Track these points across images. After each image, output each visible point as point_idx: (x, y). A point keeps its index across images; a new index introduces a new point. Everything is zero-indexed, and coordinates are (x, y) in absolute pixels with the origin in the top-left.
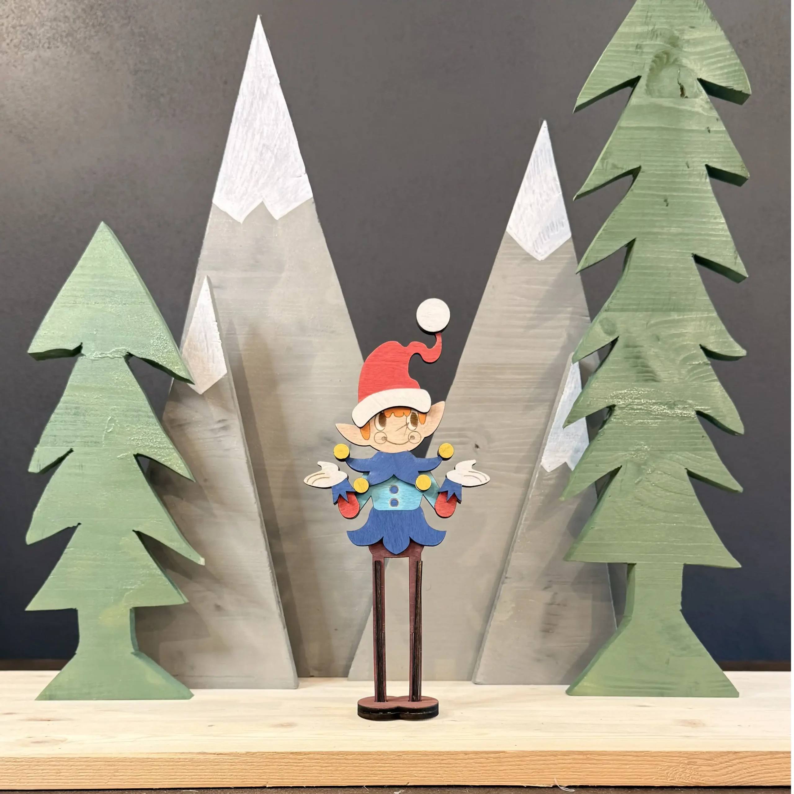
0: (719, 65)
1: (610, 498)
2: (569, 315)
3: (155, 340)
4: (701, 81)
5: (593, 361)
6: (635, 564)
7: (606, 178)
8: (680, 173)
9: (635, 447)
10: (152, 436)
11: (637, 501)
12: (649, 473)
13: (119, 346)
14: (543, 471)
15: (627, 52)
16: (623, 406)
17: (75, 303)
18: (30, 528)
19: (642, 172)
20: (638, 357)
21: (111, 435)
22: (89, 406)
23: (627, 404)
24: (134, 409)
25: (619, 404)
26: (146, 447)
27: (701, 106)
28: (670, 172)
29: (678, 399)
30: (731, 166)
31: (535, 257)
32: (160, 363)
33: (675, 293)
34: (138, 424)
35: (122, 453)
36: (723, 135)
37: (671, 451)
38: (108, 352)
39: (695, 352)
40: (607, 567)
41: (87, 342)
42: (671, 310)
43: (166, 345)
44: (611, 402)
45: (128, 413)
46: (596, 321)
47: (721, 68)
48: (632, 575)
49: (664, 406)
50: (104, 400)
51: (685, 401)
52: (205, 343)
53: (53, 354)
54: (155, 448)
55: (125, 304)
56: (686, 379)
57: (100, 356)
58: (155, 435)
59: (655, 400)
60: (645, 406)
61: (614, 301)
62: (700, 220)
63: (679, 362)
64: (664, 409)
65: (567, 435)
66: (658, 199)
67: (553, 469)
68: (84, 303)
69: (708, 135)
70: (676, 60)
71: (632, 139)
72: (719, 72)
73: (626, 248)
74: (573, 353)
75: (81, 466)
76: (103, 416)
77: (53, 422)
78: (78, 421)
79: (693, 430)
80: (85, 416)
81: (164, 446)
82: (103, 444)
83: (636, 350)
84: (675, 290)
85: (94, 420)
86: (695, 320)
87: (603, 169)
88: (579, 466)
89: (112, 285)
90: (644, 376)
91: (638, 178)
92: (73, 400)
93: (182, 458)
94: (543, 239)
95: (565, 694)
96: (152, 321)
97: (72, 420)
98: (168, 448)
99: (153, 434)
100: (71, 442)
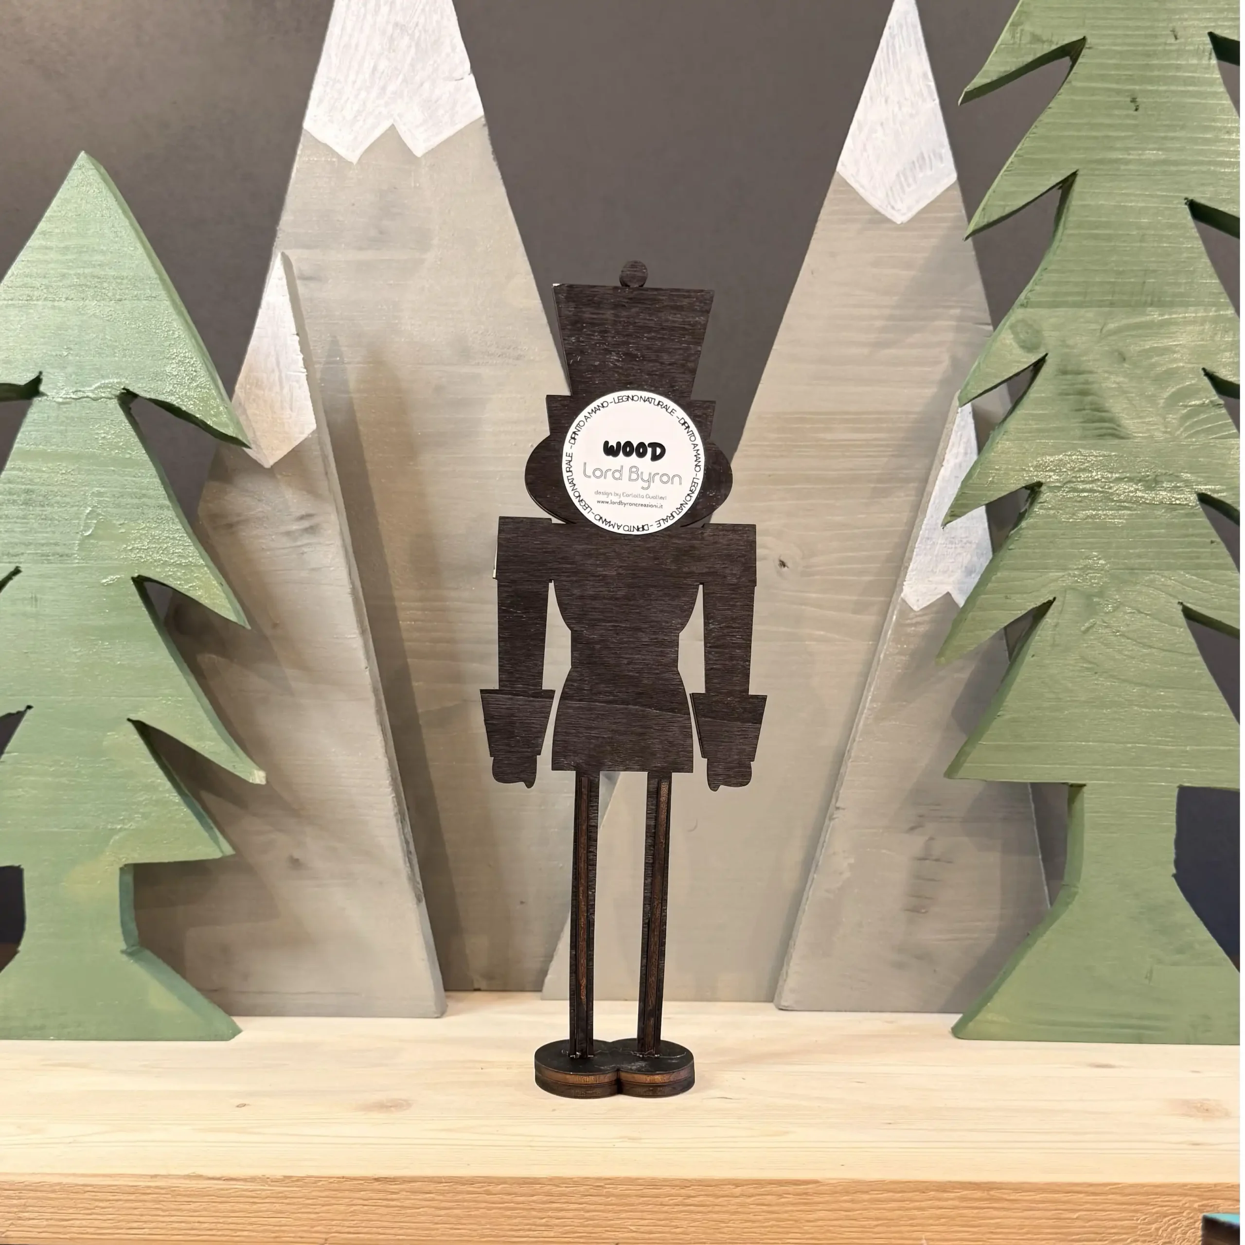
1: (1034, 658)
2: (954, 323)
3: (174, 366)
5: (997, 403)
6: (1084, 785)
7: (1020, 60)
8: (1160, 48)
9: (1081, 561)
10: (166, 543)
11: (1086, 665)
12: (1109, 612)
13: (109, 378)
14: (906, 609)
16: (1057, 484)
17: (30, 298)
19: (1089, 48)
21: (91, 541)
22: (51, 488)
23: (1065, 481)
24: (135, 493)
25: (1049, 480)
26: (156, 564)
28: (1140, 48)
29: (1164, 471)
31: (889, 216)
32: (184, 408)
33: (1154, 271)
34: (140, 521)
35: (110, 575)
37: (1151, 570)
38: (88, 389)
39: (1194, 382)
40: (1030, 790)
41: (51, 371)
42: (1145, 304)
43: (195, 374)
45: (124, 501)
46: (1004, 325)
48: (1077, 805)
49: (1137, 484)
50: (80, 476)
51: (1176, 474)
52: (277, 373)
54: (174, 565)
55: (120, 300)
56: (1178, 433)
57: (74, 396)
58: (172, 542)
59: (1118, 473)
60: (1099, 484)
61: (1037, 288)
62: (1201, 136)
63: (1162, 401)
64: (1137, 490)
65: (951, 542)
66: (1118, 98)
67: (924, 606)
68: (46, 299)
73: (1060, 191)
74: (960, 390)
75: (34, 600)
76: (77, 506)
78: (31, 516)
79: (1191, 531)
80: (43, 506)
81: (189, 561)
82: (76, 558)
83: (1081, 378)
84: (1153, 266)
85: (60, 514)
86: (1194, 322)
87: (1013, 44)
88: (971, 599)
89: (99, 265)
90: (1096, 429)
91: (1080, 60)
92: (22, 478)
93: (224, 582)
94: (905, 184)
95: (951, 1036)
96: (168, 331)
97: (21, 513)
98: (195, 565)
99: (168, 540)
100: (16, 555)
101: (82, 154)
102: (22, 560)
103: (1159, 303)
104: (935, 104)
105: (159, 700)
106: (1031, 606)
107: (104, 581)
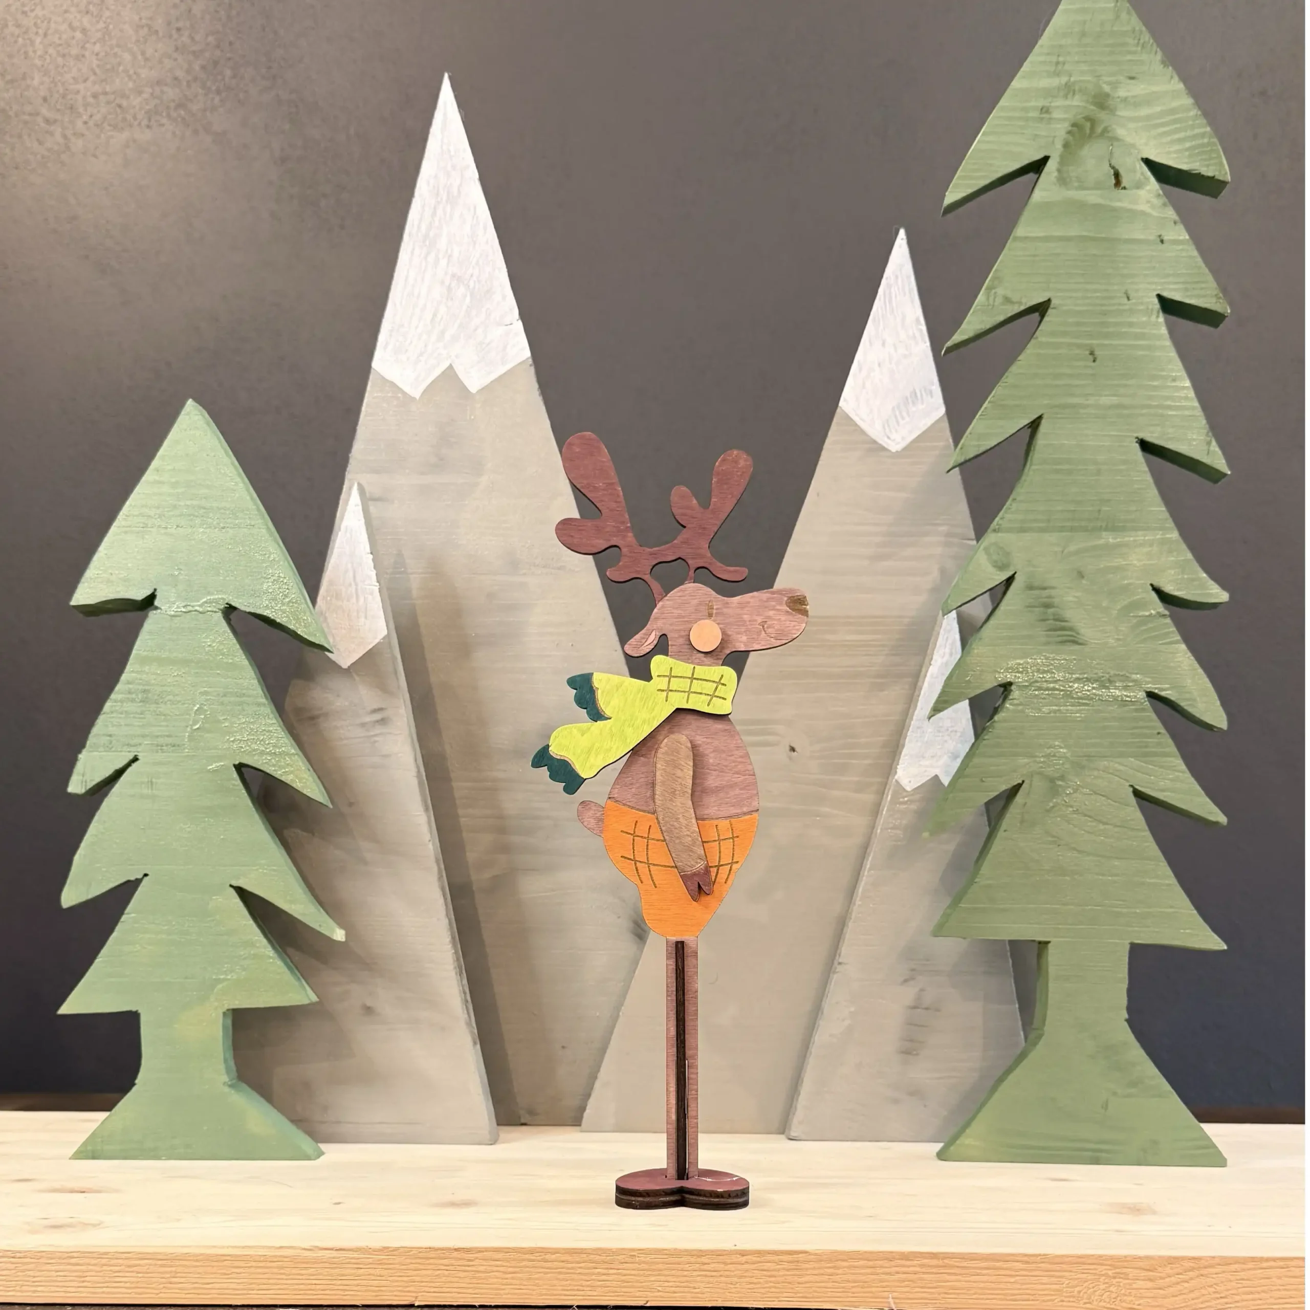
0: (1176, 136)
2: (942, 539)
3: (271, 584)
4: (1148, 162)
5: (979, 610)
6: (1048, 942)
7: (995, 318)
8: (1115, 307)
9: (1046, 749)
10: (265, 734)
11: (1050, 839)
12: (1070, 793)
13: (213, 594)
14: (900, 790)
15: (1027, 119)
16: (1025, 684)
17: (146, 526)
18: (68, 881)
19: (1054, 308)
20: (1047, 606)
21: (199, 734)
22: (165, 688)
23: (1032, 681)
24: (236, 693)
25: (1017, 680)
26: (254, 753)
27: (1148, 202)
28: (1098, 308)
29: (1115, 673)
30: (1199, 296)
31: (886, 446)
32: (278, 620)
33: (1109, 501)
34: (241, 717)
35: (215, 762)
36: (1185, 247)
37: (1105, 757)
38: (197, 604)
39: (1143, 596)
41: (164, 587)
42: (1100, 529)
43: (287, 591)
44: (1004, 678)
45: (226, 699)
47: (1180, 141)
49: (1093, 684)
50: (189, 678)
51: (1127, 675)
52: (354, 587)
53: (110, 606)
54: (268, 754)
55: (223, 528)
56: (1129, 639)
57: (184, 610)
58: (267, 734)
59: (1077, 674)
60: (1060, 683)
61: (1008, 516)
62: (1149, 383)
63: (1116, 612)
64: (1093, 688)
65: (939, 731)
66: (1077, 351)
67: (916, 786)
68: (159, 526)
69: (1160, 246)
70: (1105, 130)
71: (1034, 256)
72: (1177, 147)
73: (1030, 430)
75: (150, 783)
76: (187, 703)
77: (108, 714)
78: (147, 712)
79: (1141, 724)
80: (158, 704)
81: (282, 751)
82: (186, 748)
83: (1046, 593)
84: (1108, 496)
85: (172, 710)
86: (1142, 545)
87: (988, 305)
89: (205, 498)
90: (1059, 636)
91: (1046, 319)
92: (141, 679)
93: (311, 769)
95: (936, 1158)
96: (265, 554)
97: (139, 711)
98: (288, 754)
99: (265, 732)
100: (135, 745)
101: (190, 402)
102: (139, 750)
103: (1113, 528)
105: (257, 870)
106: (1004, 787)
107: (211, 767)
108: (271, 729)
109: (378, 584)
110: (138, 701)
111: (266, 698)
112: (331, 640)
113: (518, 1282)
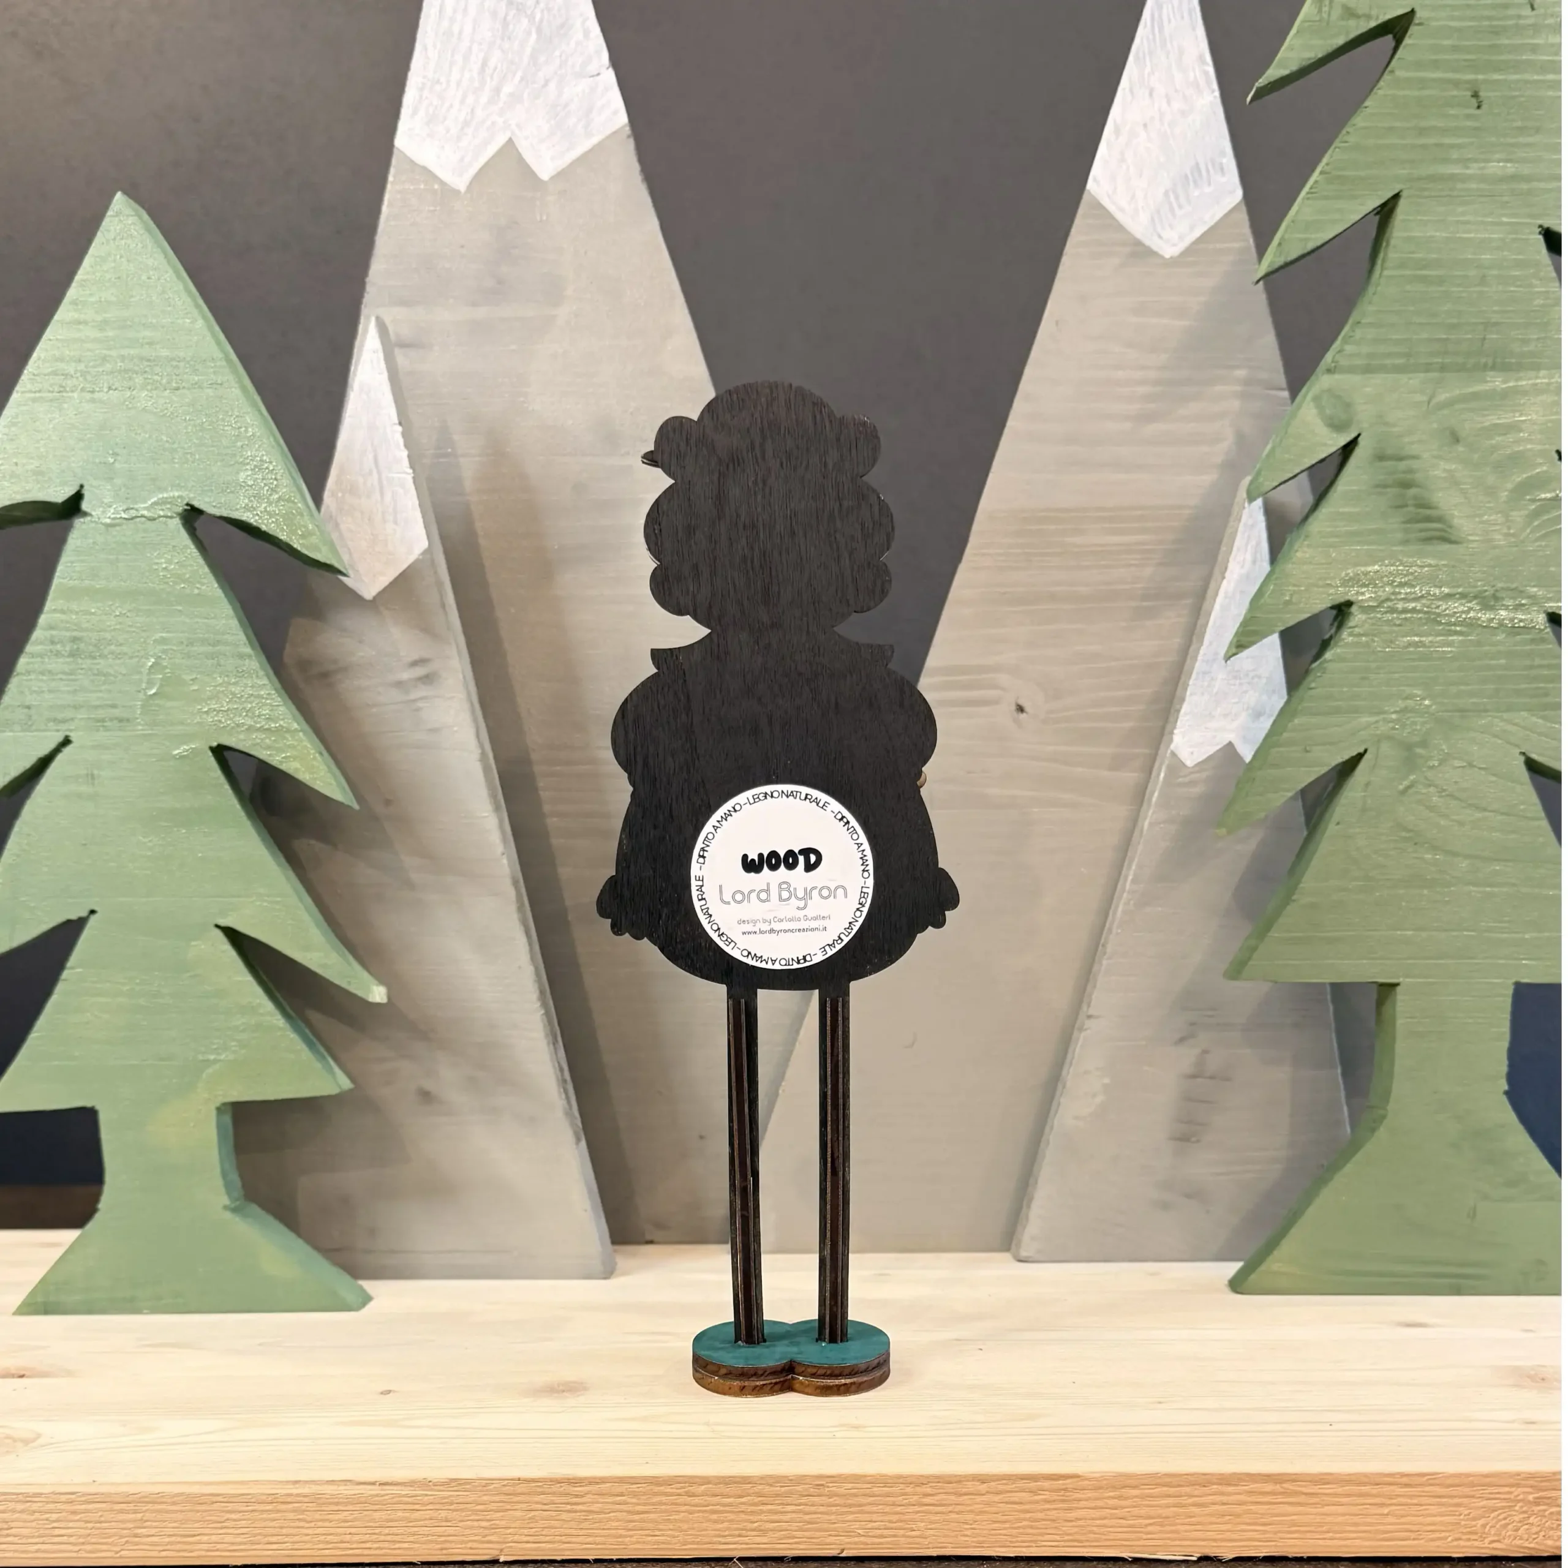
1: (1339, 826)
2: (1238, 388)
3: (250, 473)
5: (1296, 497)
6: (1397, 984)
7: (1329, 42)
8: (1512, 23)
9: (1400, 701)
10: (251, 703)
11: (1403, 834)
12: (1434, 766)
13: (165, 490)
14: (1177, 765)
16: (1371, 604)
17: (63, 390)
19: (1418, 24)
20: (1406, 485)
21: (156, 702)
22: (103, 635)
23: (1382, 598)
24: (207, 639)
25: (1360, 598)
26: (239, 730)
28: (1486, 23)
29: (1505, 585)
31: (1155, 249)
32: (264, 528)
33: (1496, 324)
34: (216, 675)
35: (182, 744)
37: (1487, 711)
38: (142, 506)
39: (1545, 468)
40: (1329, 992)
41: (95, 483)
42: (1485, 368)
43: (276, 483)
44: (1339, 594)
45: (193, 649)
46: (1305, 397)
48: (1388, 1009)
49: (1471, 602)
50: (138, 619)
51: (1522, 589)
52: (376, 475)
53: (21, 512)
54: (258, 730)
55: (177, 389)
56: (1524, 535)
57: (124, 515)
58: (257, 700)
59: (1448, 587)
60: (1424, 601)
61: (1349, 348)
63: (1506, 493)
64: (1470, 609)
65: (1235, 678)
67: (1200, 760)
68: (83, 390)
73: (1378, 217)
74: (1248, 479)
75: (90, 777)
76: (137, 656)
77: (22, 674)
78: (80, 671)
79: (1538, 661)
80: (94, 658)
81: (280, 726)
82: (139, 724)
83: (1402, 465)
84: (1495, 318)
85: (116, 668)
86: (1546, 390)
87: (1320, 21)
88: (1262, 752)
89: (148, 343)
90: (1421, 531)
91: (1404, 44)
92: (67, 622)
93: (324, 750)
94: (1175, 205)
95: (1227, 1289)
96: (241, 427)
97: (66, 668)
98: (288, 731)
99: (252, 698)
100: (64, 721)
101: (119, 197)
102: (71, 728)
103: (1504, 367)
104: (1215, 97)
105: (253, 902)
106: (1337, 759)
107: (176, 752)
108: (262, 693)
109: (411, 471)
110: (66, 654)
111: (253, 648)
112: (345, 558)
113: (651, 1525)
